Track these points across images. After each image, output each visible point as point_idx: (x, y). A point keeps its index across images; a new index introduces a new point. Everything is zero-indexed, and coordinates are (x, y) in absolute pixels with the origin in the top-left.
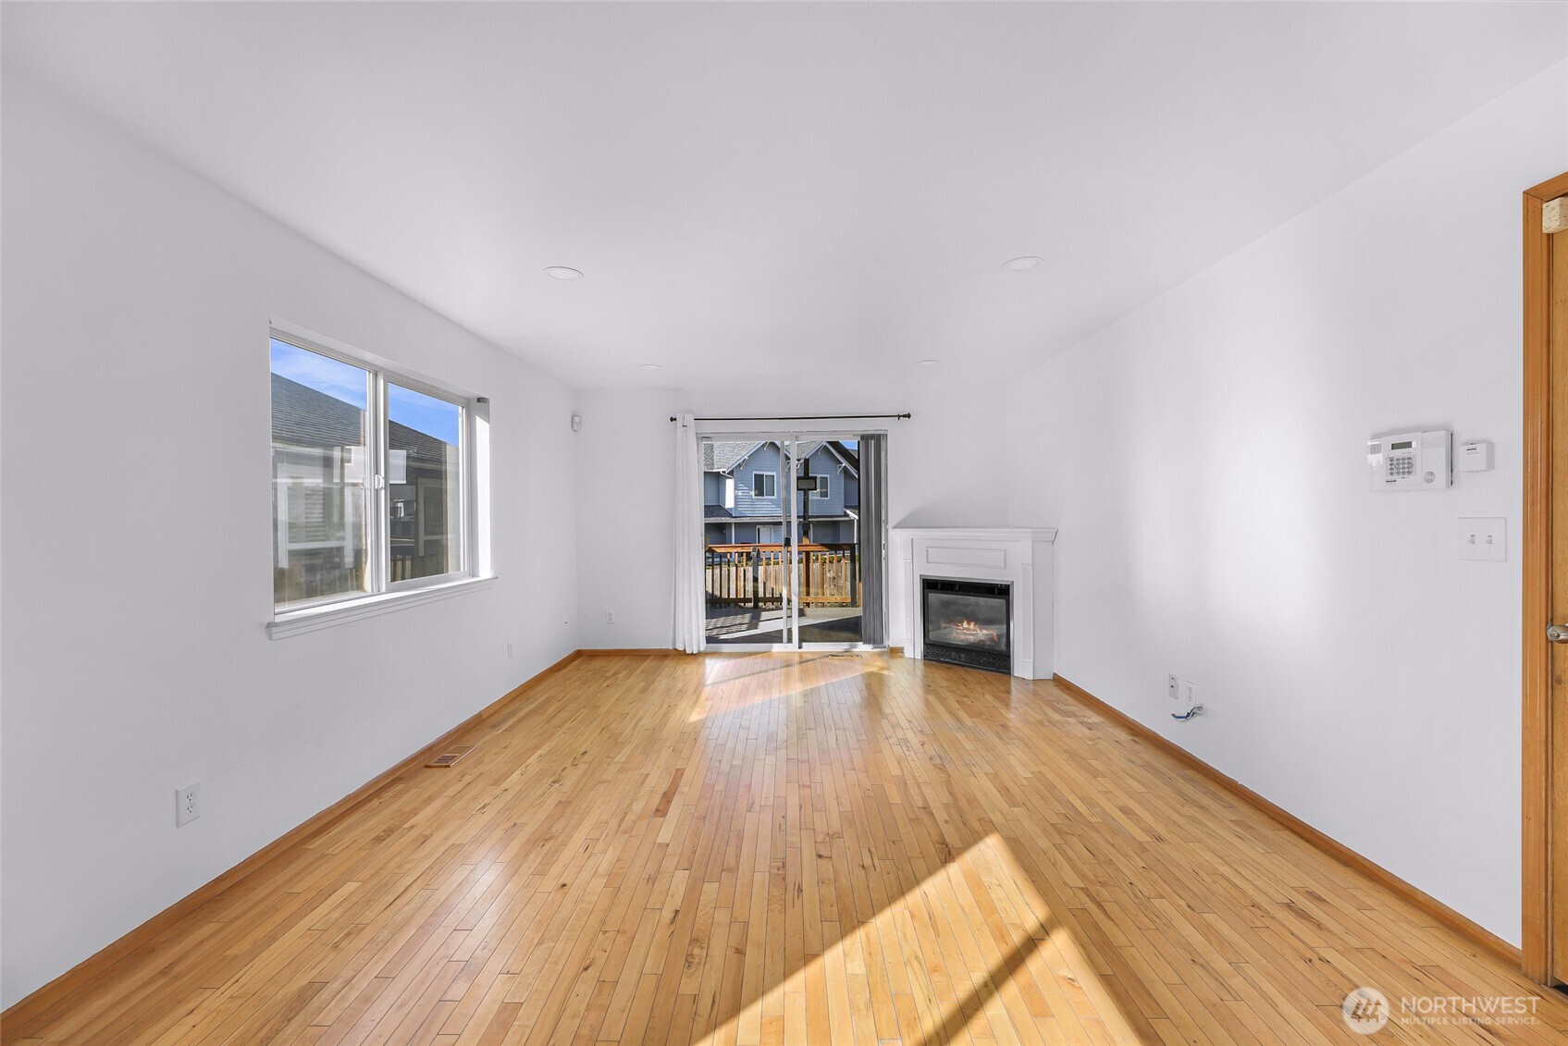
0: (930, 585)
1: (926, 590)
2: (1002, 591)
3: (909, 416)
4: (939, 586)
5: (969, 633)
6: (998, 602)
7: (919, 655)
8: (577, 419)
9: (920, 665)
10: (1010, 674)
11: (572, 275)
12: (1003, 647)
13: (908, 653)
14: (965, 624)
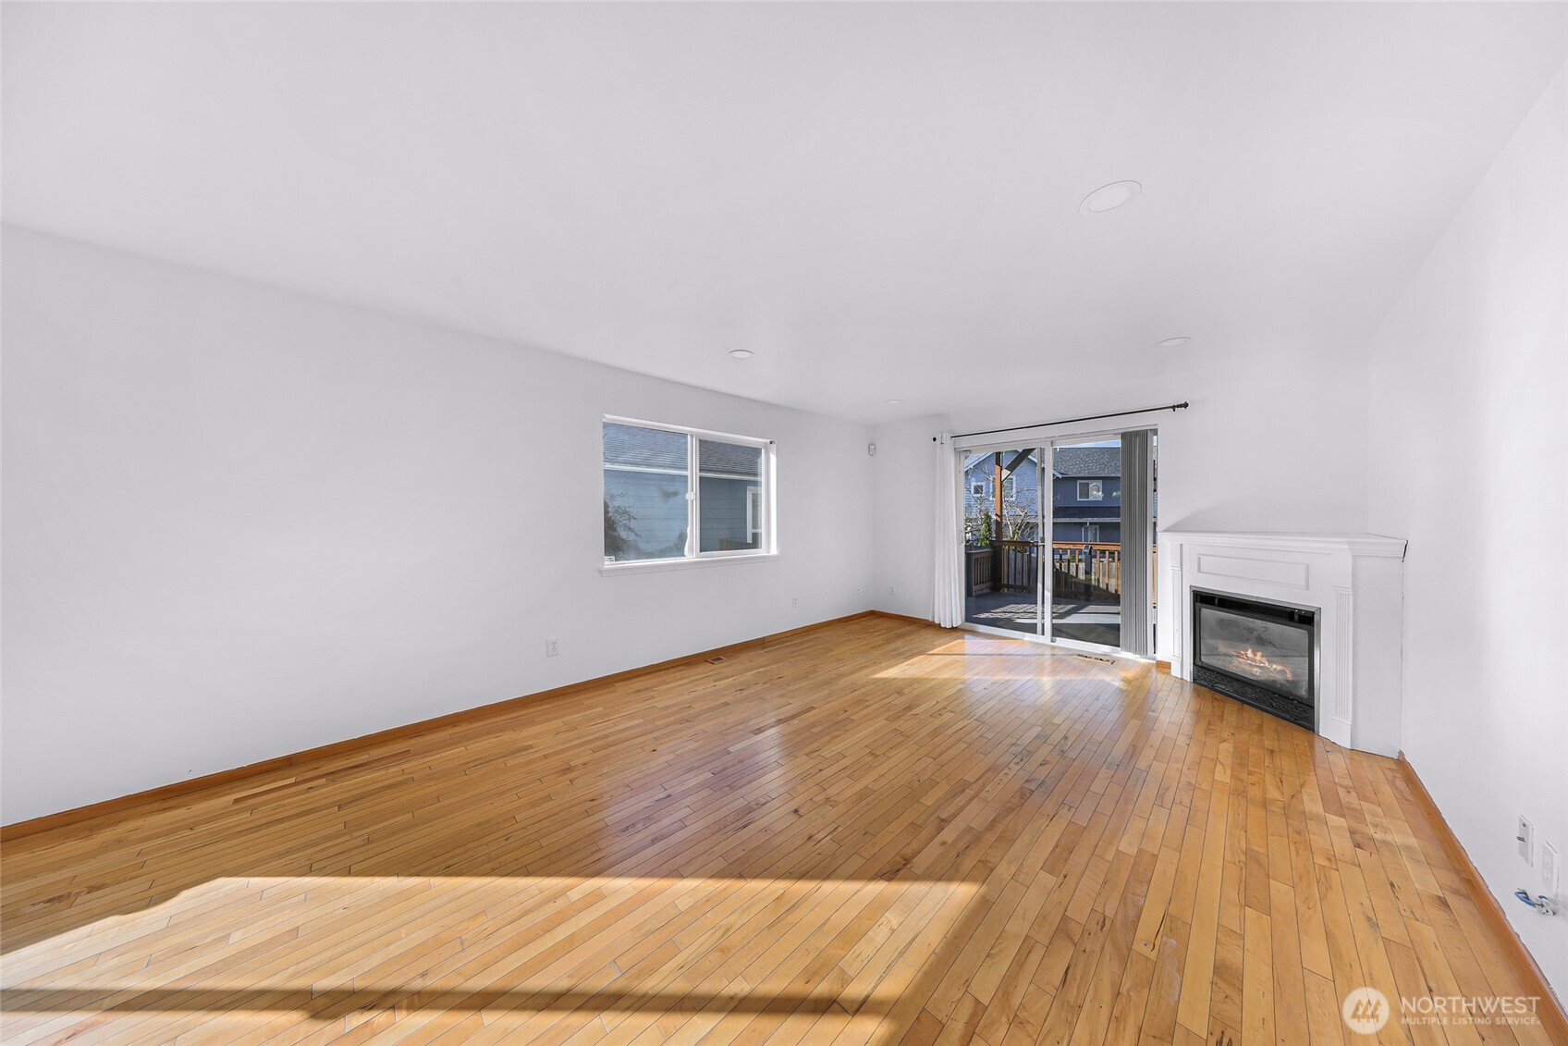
0: (1203, 599)
1: (1198, 604)
2: (1305, 619)
3: (1186, 405)
4: (1216, 601)
5: (1254, 663)
6: (1296, 634)
7: (1188, 677)
8: (872, 447)
9: (1188, 689)
10: (1313, 731)
11: (746, 355)
12: (1303, 692)
13: (1175, 671)
14: (1250, 653)
